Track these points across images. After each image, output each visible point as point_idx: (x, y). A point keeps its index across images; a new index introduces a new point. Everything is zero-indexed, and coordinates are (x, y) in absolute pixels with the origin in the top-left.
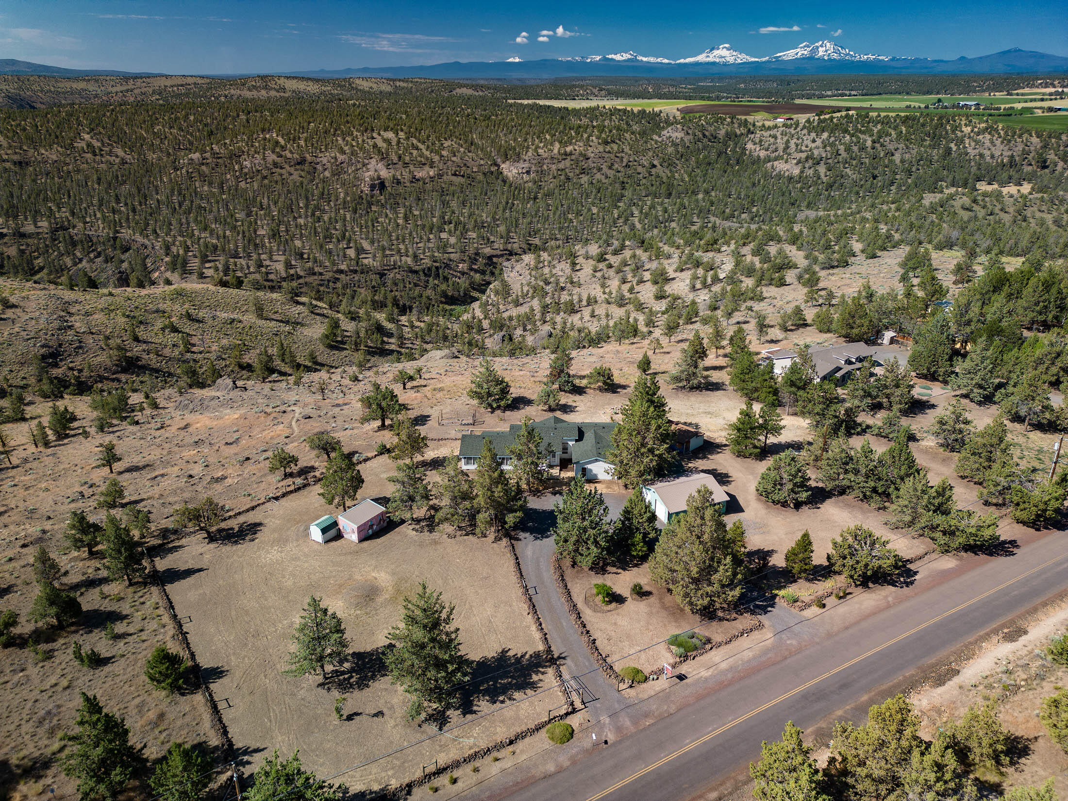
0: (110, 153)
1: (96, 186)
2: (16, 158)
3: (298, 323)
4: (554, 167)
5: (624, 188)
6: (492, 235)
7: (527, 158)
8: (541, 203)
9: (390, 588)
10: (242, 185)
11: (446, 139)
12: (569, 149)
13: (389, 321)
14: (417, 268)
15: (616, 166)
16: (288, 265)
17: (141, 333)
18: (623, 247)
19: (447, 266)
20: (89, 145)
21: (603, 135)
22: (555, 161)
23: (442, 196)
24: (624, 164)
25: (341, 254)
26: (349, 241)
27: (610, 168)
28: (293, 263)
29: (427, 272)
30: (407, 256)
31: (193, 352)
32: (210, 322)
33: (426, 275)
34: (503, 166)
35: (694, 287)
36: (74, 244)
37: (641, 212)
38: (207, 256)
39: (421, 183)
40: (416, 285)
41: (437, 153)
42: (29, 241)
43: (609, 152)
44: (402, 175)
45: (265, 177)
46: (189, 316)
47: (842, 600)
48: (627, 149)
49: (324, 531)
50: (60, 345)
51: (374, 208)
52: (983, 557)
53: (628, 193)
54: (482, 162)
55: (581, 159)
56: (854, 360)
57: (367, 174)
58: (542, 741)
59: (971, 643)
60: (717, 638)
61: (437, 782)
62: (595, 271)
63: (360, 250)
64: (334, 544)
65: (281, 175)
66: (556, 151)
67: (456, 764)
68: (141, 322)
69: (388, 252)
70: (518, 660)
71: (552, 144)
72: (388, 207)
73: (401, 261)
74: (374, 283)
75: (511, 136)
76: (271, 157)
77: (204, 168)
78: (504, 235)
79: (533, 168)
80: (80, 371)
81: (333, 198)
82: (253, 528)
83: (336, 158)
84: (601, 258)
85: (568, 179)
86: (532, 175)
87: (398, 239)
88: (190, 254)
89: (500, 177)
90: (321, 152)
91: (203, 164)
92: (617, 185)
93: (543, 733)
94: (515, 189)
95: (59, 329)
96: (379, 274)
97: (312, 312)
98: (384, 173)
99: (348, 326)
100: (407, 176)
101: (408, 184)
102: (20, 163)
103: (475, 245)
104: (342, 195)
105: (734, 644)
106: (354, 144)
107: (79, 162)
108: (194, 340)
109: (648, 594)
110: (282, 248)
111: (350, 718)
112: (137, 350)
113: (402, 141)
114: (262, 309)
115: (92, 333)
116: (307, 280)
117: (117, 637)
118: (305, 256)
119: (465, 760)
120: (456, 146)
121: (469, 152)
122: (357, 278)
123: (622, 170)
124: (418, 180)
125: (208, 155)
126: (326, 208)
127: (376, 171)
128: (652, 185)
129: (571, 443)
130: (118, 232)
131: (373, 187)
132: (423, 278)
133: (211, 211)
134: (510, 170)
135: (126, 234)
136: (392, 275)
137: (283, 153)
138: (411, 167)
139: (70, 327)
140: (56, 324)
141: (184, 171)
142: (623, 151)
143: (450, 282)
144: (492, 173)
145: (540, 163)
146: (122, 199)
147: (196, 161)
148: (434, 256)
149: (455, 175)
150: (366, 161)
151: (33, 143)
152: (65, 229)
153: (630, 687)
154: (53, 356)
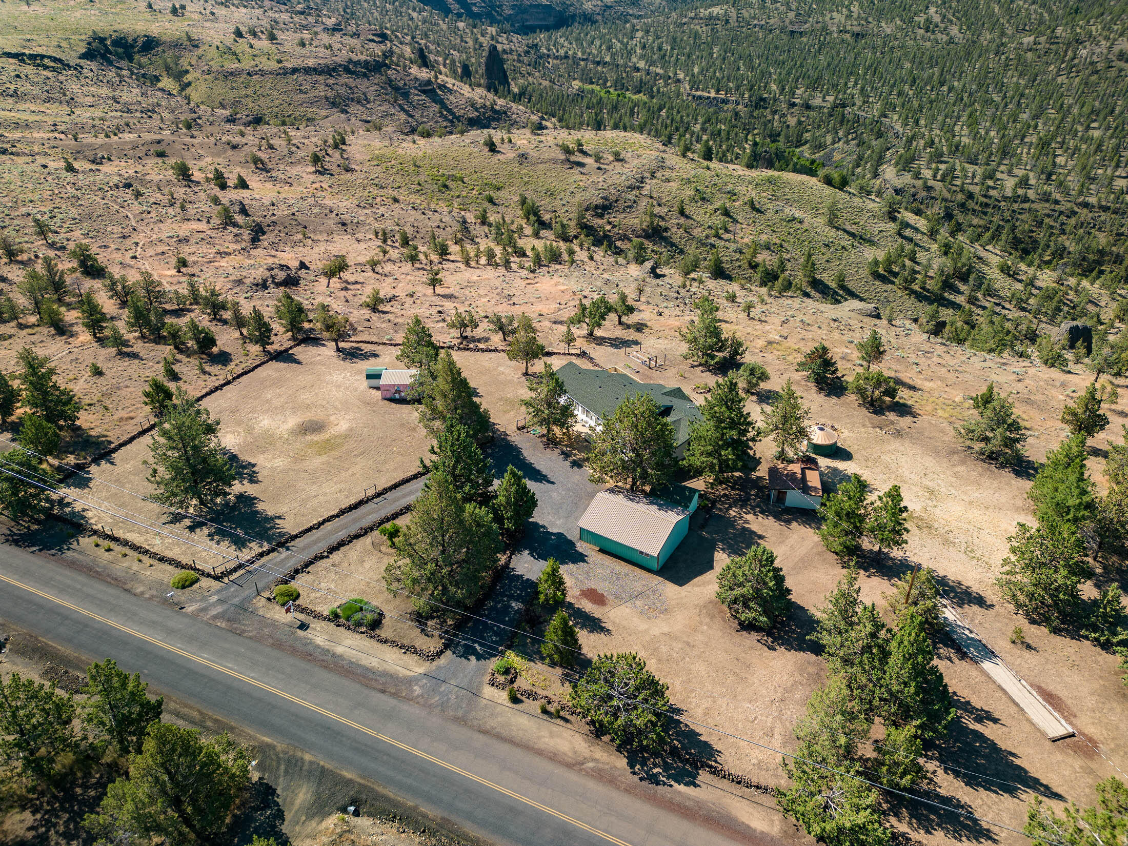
2: (857, 29)
3: (868, 241)
9: (329, 435)
10: (1060, 79)
16: (1024, 183)
17: (693, 207)
20: (929, 21)
31: (720, 238)
32: (770, 214)
36: (842, 123)
42: (812, 114)
46: (753, 204)
49: (370, 377)
58: (172, 574)
61: (105, 543)
67: (125, 543)
70: (271, 528)
95: (629, 187)
107: (907, 38)
108: (735, 227)
114: (835, 215)
119: (132, 546)
125: (1042, 39)
139: (640, 188)
140: (632, 182)
141: (1004, 57)
151: (880, 15)
152: (844, 106)
153: (269, 599)
154: (604, 208)
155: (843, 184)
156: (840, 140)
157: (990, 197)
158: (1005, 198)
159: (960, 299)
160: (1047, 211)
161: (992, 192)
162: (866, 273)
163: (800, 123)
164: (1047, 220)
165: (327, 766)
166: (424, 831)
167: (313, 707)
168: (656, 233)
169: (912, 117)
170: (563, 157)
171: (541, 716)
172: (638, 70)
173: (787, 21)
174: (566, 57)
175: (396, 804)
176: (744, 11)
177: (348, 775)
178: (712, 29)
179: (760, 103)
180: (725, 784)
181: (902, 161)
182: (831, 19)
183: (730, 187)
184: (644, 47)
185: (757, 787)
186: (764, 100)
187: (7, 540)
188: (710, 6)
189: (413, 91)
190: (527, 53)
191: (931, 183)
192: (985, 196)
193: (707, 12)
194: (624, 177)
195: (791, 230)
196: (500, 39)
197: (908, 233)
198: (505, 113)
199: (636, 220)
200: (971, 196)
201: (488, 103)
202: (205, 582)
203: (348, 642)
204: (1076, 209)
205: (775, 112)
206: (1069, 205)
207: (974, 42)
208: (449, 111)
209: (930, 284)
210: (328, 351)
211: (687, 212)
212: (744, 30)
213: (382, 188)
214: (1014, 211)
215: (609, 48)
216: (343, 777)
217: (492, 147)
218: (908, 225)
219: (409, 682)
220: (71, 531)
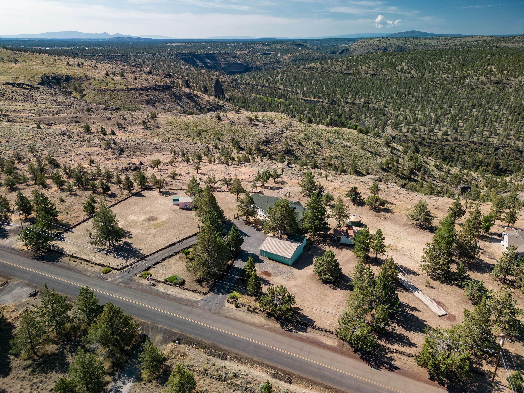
0: (409, 73)
3: (379, 155)
9: (158, 222)
16: (446, 133)
17: (304, 142)
20: (402, 69)
28: (449, 133)
32: (336, 145)
36: (368, 110)
42: (355, 106)
45: (473, 89)
46: (329, 140)
49: (174, 200)
58: (100, 269)
60: (186, 286)
61: (73, 259)
64: (175, 206)
65: (483, 88)
67: (81, 259)
68: (308, 138)
74: (489, 152)
77: (445, 82)
96: (496, 148)
97: (391, 152)
102: (373, 75)
108: (322, 150)
114: (365, 145)
115: (287, 138)
117: (106, 200)
119: (84, 260)
139: (282, 134)
140: (278, 132)
151: (382, 66)
152: (368, 103)
153: (140, 276)
154: (267, 142)
155: (367, 133)
156: (367, 117)
157: (432, 140)
158: (438, 140)
159: (418, 178)
160: (456, 145)
161: (432, 138)
162: (378, 168)
163: (350, 110)
164: (457, 149)
165: (167, 328)
166: (205, 348)
167: (160, 310)
168: (289, 152)
169: (397, 107)
170: (249, 122)
171: (248, 312)
172: (280, 89)
173: (343, 69)
174: (249, 84)
175: (194, 340)
176: (324, 65)
177: (175, 331)
178: (311, 73)
179: (333, 102)
180: (317, 331)
181: (394, 125)
182: (361, 68)
183: (319, 134)
184: (282, 80)
185: (329, 332)
186: (334, 101)
187: (34, 259)
188: (310, 63)
189: (183, 97)
190: (232, 82)
191: (406, 134)
192: (430, 139)
193: (309, 66)
194: (275, 130)
195: (346, 151)
196: (220, 77)
197: (395, 152)
198: (223, 106)
199: (280, 147)
200: (424, 139)
201: (216, 102)
202: (114, 271)
203: (172, 290)
204: (469, 144)
205: (339, 106)
206: (466, 142)
207: (422, 77)
208: (199, 105)
209: (405, 172)
210: (156, 192)
211: (302, 144)
212: (325, 73)
213: (172, 134)
214: (442, 145)
215: (267, 80)
216: (174, 332)
217: (219, 118)
218: (395, 149)
219: (197, 302)
220: (59, 255)
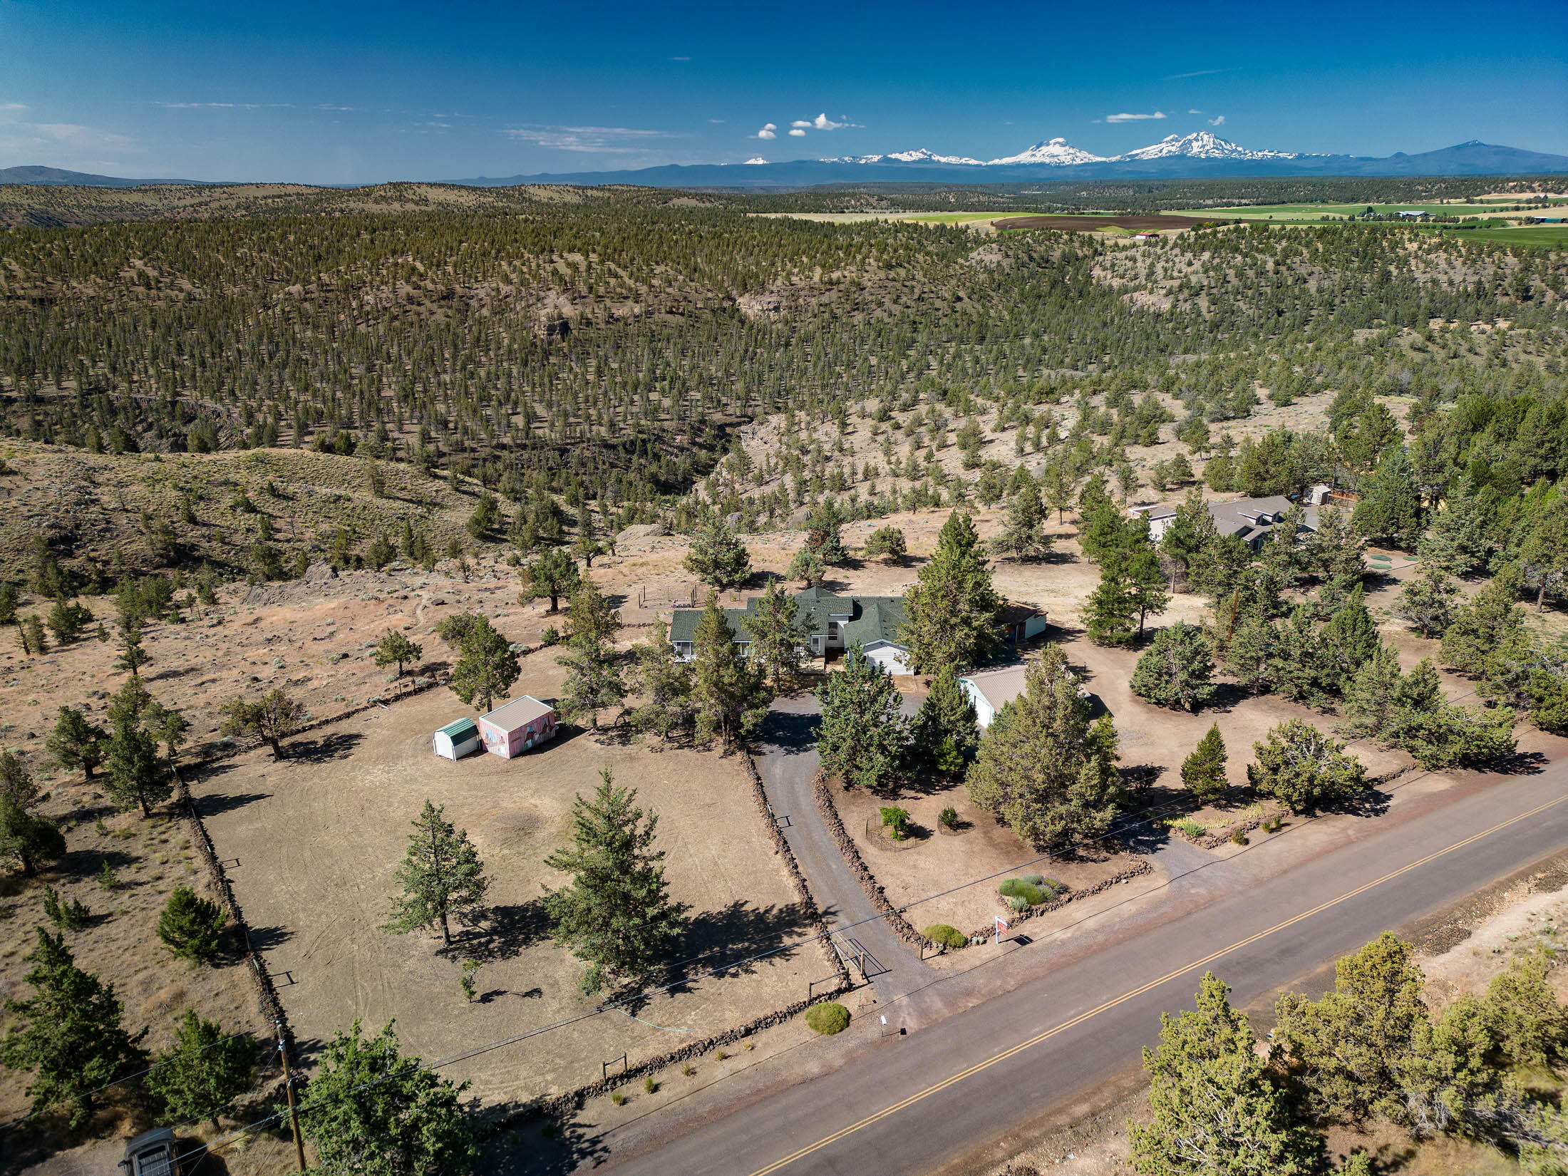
0: (172, 286)
1: (150, 332)
2: (36, 293)
3: (435, 505)
4: (814, 301)
5: (915, 330)
6: (724, 395)
7: (774, 288)
8: (796, 352)
9: (558, 819)
10: (362, 328)
11: (657, 263)
12: (835, 275)
13: (571, 504)
14: (614, 441)
15: (904, 299)
16: (426, 438)
17: (200, 511)
18: (915, 401)
19: (659, 438)
20: (142, 276)
21: (885, 257)
22: (816, 293)
23: (651, 342)
24: (916, 297)
25: (504, 422)
26: (516, 404)
27: (895, 302)
28: (433, 434)
29: (630, 447)
30: (601, 425)
31: (275, 540)
32: (305, 499)
33: (627, 451)
34: (740, 300)
35: (1022, 450)
36: (113, 412)
37: (941, 362)
38: (307, 426)
39: (621, 324)
40: (613, 466)
41: (644, 281)
42: (50, 408)
43: (894, 280)
44: (593, 312)
45: (396, 318)
46: (273, 491)
47: (1275, 834)
48: (919, 275)
49: (457, 740)
50: (78, 526)
51: (553, 360)
52: (1491, 775)
53: (922, 337)
54: (710, 295)
55: (854, 289)
56: (1270, 519)
57: (543, 312)
58: (798, 1031)
59: (1486, 893)
60: (1077, 885)
61: (625, 1090)
62: (876, 434)
63: (531, 417)
64: (472, 760)
65: (419, 314)
66: (816, 278)
67: (659, 1064)
68: (201, 498)
69: (572, 420)
70: (760, 917)
71: (811, 269)
72: (573, 357)
73: (591, 431)
74: (551, 463)
75: (751, 260)
76: (405, 289)
77: (307, 305)
78: (742, 395)
79: (784, 303)
80: (106, 563)
81: (493, 346)
82: (348, 742)
83: (498, 290)
84: (884, 416)
85: (835, 317)
86: (783, 313)
87: (587, 401)
88: (283, 423)
89: (736, 315)
90: (477, 281)
91: (306, 300)
92: (906, 326)
93: (801, 1020)
94: (757, 332)
95: (77, 504)
96: (559, 449)
97: (457, 490)
98: (568, 311)
99: (510, 509)
100: (601, 314)
101: (602, 326)
102: (42, 301)
103: (700, 409)
104: (506, 341)
105: (1104, 894)
106: (525, 269)
107: (125, 299)
108: (279, 524)
109: (967, 826)
110: (417, 414)
111: (486, 998)
112: (192, 535)
113: (594, 265)
114: (382, 484)
115: (127, 511)
116: (453, 458)
117: (118, 887)
118: (451, 425)
119: (672, 1058)
120: (671, 272)
121: (692, 281)
122: (526, 456)
123: (913, 304)
124: (617, 320)
125: (313, 287)
126: (483, 359)
127: (556, 307)
128: (957, 326)
129: (842, 623)
130: (179, 394)
131: (551, 329)
132: (623, 454)
133: (315, 365)
134: (751, 306)
135: (189, 396)
136: (578, 451)
137: (422, 284)
138: (608, 302)
139: (93, 501)
140: (74, 496)
141: (278, 310)
142: (913, 279)
143: (663, 462)
144: (724, 310)
145: (794, 296)
146: (187, 349)
147: (296, 296)
148: (639, 425)
149: (671, 312)
150: (542, 294)
151: (61, 272)
152: (100, 390)
153: (941, 954)
154: (66, 541)
162: (469, 537)
168: (182, 556)
183: (218, 477)
185: (1402, 772)
194: (52, 492)
195: (348, 512)
197: (465, 487)
199: (133, 547)
204: (496, 453)
207: (222, 297)
210: (260, 767)
